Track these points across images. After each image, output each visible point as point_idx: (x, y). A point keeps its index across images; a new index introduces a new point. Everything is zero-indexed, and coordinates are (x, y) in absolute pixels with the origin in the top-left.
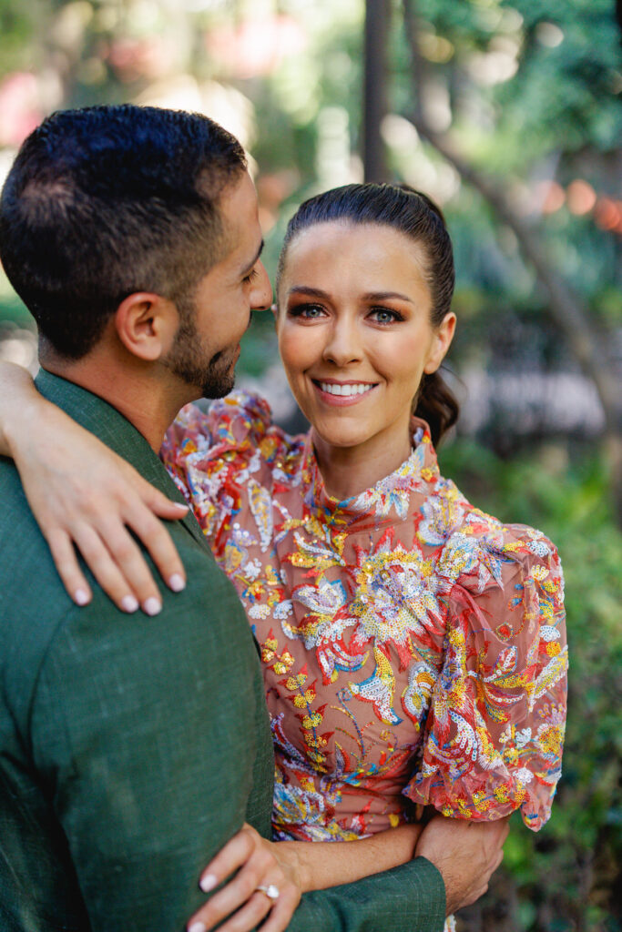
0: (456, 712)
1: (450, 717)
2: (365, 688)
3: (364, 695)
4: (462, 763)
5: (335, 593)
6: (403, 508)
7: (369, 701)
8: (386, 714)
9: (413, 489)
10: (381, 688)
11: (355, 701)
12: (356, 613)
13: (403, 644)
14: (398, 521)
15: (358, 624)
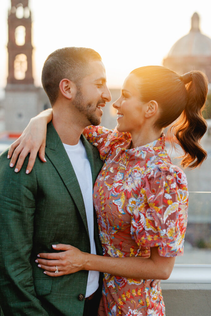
0: (141, 212)
1: (139, 214)
2: (116, 201)
3: (115, 203)
4: (140, 228)
5: (120, 176)
6: (144, 157)
7: (116, 205)
8: (120, 210)
9: (149, 151)
10: (120, 202)
11: (113, 204)
12: (123, 182)
13: (130, 192)
14: (142, 160)
15: (122, 185)
